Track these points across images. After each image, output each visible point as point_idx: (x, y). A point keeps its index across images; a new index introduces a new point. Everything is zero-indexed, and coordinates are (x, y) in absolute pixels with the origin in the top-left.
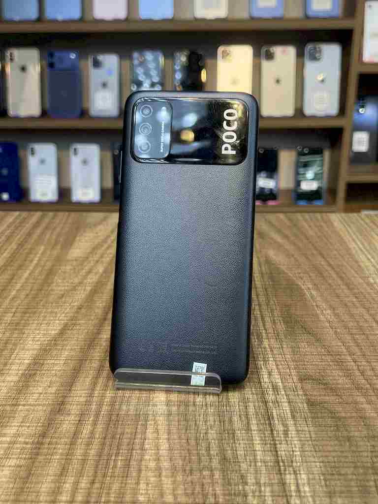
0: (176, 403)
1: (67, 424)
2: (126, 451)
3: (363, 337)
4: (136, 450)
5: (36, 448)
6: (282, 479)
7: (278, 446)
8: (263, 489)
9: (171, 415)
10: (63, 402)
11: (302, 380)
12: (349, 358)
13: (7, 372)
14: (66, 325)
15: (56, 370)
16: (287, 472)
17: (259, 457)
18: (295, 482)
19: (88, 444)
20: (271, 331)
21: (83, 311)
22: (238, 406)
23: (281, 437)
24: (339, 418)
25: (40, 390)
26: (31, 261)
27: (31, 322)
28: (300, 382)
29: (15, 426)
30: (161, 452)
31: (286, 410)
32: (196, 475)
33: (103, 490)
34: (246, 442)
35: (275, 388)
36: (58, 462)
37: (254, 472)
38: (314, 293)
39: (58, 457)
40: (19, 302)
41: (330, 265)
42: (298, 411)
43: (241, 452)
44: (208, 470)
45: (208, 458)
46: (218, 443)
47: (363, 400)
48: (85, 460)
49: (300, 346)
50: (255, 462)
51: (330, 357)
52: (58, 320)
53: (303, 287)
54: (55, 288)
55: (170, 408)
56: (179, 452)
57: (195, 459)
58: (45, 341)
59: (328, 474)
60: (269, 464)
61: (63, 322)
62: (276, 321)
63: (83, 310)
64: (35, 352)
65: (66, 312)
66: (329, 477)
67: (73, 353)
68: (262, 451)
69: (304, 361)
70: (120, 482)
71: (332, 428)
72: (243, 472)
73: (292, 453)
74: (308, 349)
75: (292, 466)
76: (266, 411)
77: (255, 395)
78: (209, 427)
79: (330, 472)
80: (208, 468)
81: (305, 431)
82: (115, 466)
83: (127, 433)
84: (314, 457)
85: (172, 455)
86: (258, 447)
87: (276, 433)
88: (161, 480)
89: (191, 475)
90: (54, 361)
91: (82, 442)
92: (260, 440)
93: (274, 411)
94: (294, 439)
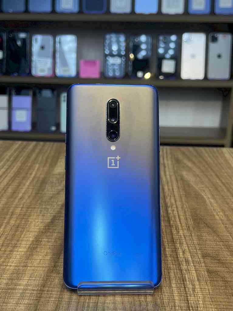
7: (189, 297)
10: (55, 265)
13: (19, 245)
14: (54, 217)
20: (184, 225)
25: (41, 257)
26: (31, 174)
27: (33, 214)
29: (26, 279)
35: (187, 261)
38: (212, 201)
40: (24, 201)
41: (222, 183)
42: (201, 276)
45: (146, 303)
50: (175, 306)
52: (50, 213)
53: (205, 197)
58: (42, 226)
62: (188, 219)
64: (36, 234)
69: (205, 245)
76: (182, 276)
90: (48, 239)
92: (178, 294)
93: (186, 276)
94: (199, 293)
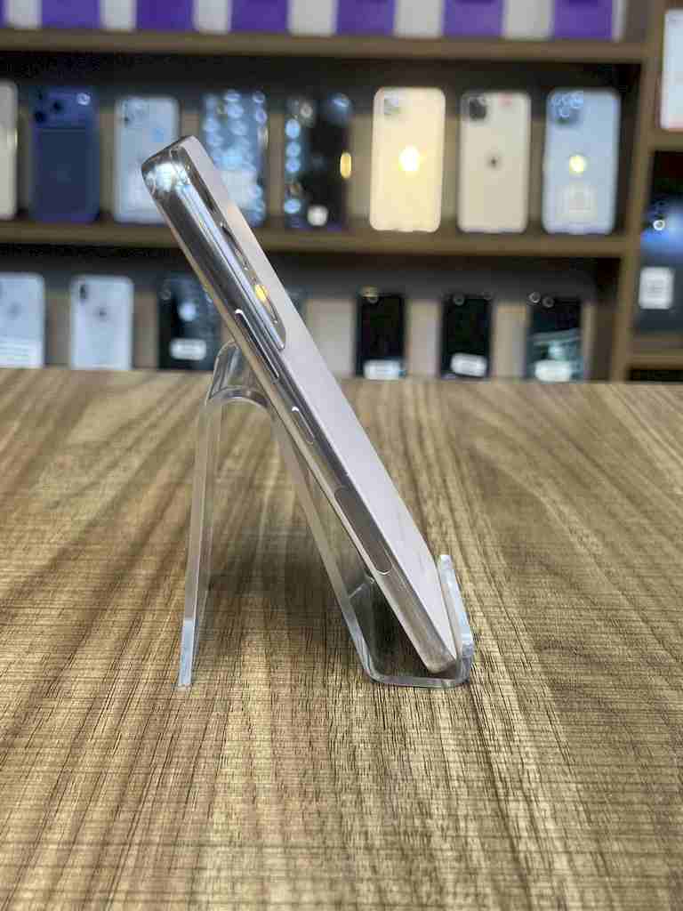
0: (288, 682)
1: (64, 714)
2: (185, 760)
3: (662, 580)
6: (501, 810)
7: (493, 755)
8: (462, 824)
9: (277, 701)
10: (56, 677)
11: (541, 650)
12: (634, 615)
14: (63, 552)
15: (42, 625)
16: (511, 798)
17: (454, 773)
18: (528, 815)
19: (108, 748)
21: (99, 529)
23: (498, 740)
24: (616, 712)
25: (10, 657)
28: (537, 652)
30: (255, 761)
31: (508, 696)
32: (326, 801)
33: (137, 823)
34: (429, 747)
35: (487, 661)
36: (44, 776)
37: (445, 797)
38: (566, 510)
39: (44, 768)
41: (597, 466)
42: (533, 699)
43: (418, 765)
44: (353, 794)
45: (352, 772)
46: (372, 748)
47: (659, 681)
48: (101, 773)
49: (536, 594)
50: (447, 779)
51: (596, 612)
52: (48, 543)
53: (542, 499)
54: (41, 491)
55: (275, 690)
56: (293, 761)
57: (324, 774)
58: (20, 577)
59: (593, 803)
60: (475, 784)
62: (490, 553)
65: (63, 531)
66: (595, 808)
67: (76, 598)
68: (460, 762)
69: (544, 618)
70: (172, 810)
71: (601, 728)
72: (421, 796)
73: (520, 766)
74: (553, 599)
75: (521, 788)
76: (469, 698)
78: (354, 722)
79: (596, 799)
80: (351, 789)
81: (548, 731)
82: (162, 784)
83: (188, 730)
84: (565, 774)
85: (279, 767)
86: (452, 757)
87: (488, 733)
88: (255, 809)
89: (317, 801)
90: (38, 610)
91: (94, 744)
92: (457, 745)
93: (485, 700)
94: (524, 744)
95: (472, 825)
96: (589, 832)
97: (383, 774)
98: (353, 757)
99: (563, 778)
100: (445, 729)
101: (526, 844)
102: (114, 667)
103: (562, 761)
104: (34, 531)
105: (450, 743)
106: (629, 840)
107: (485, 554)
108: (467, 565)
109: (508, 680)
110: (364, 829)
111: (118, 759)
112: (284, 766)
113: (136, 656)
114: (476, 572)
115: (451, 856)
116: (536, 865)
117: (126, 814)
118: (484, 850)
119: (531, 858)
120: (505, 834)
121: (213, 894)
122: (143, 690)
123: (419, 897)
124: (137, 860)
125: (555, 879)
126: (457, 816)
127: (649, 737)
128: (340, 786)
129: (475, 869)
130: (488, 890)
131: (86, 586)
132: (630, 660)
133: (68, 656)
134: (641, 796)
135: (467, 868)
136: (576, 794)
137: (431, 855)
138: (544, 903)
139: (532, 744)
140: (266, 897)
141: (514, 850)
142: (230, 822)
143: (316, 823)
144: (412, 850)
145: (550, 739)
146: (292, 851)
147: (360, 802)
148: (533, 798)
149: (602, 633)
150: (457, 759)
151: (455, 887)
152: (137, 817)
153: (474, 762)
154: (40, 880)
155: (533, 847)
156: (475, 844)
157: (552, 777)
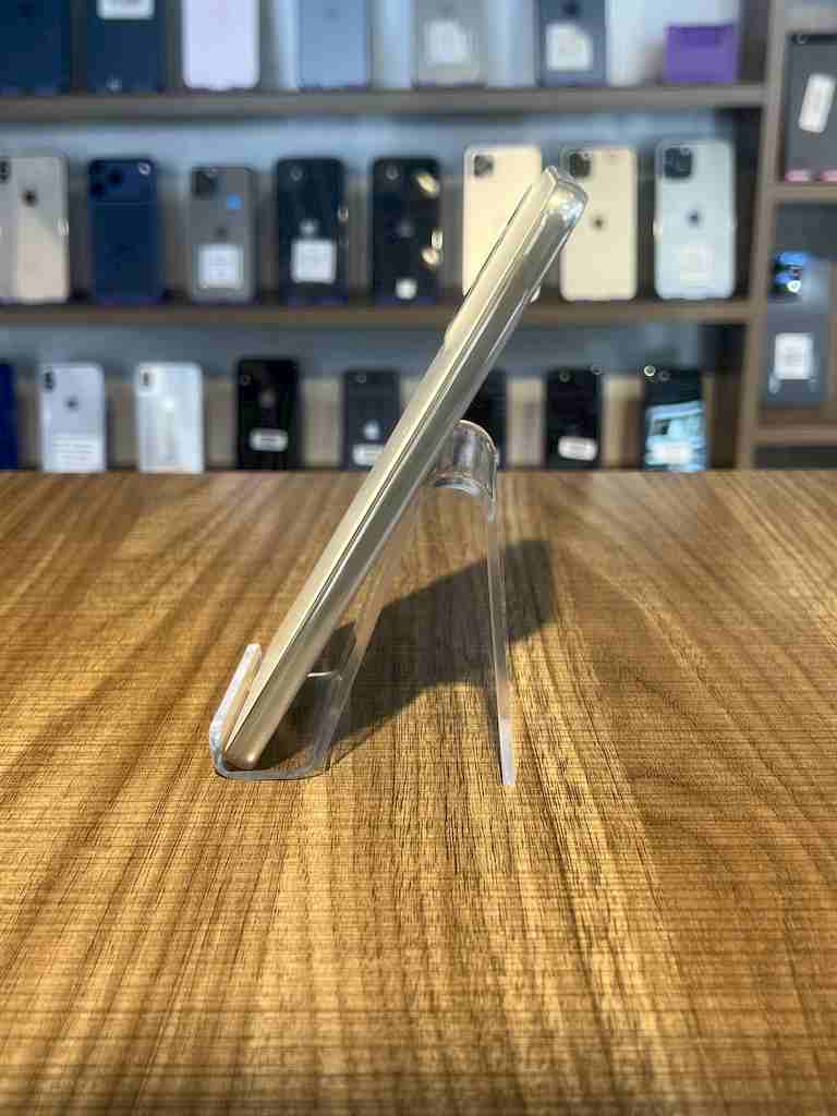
0: (351, 823)
1: (103, 866)
2: (234, 914)
3: (772, 697)
4: (257, 912)
5: (30, 911)
6: (583, 963)
8: (539, 981)
9: (337, 845)
11: (633, 779)
12: (739, 736)
15: (82, 765)
16: (594, 949)
17: (532, 923)
18: (613, 969)
19: (149, 902)
21: (148, 654)
22: (488, 826)
23: (582, 884)
24: (715, 848)
28: (629, 782)
30: (311, 914)
31: (596, 833)
32: (389, 958)
33: (179, 987)
34: (505, 893)
36: (79, 936)
37: (520, 950)
39: (79, 927)
43: (492, 913)
44: (420, 948)
46: (442, 896)
47: (768, 813)
48: (141, 931)
49: (631, 715)
51: (697, 734)
54: (87, 613)
55: (336, 833)
56: (353, 913)
57: (388, 927)
59: (687, 954)
60: (555, 934)
61: (101, 675)
63: (147, 652)
65: (108, 656)
66: (689, 958)
67: (121, 732)
68: (539, 910)
70: (218, 972)
71: (697, 868)
72: (495, 950)
73: (606, 914)
74: (651, 721)
75: (607, 938)
77: (528, 807)
78: (422, 867)
79: (691, 949)
80: (416, 944)
81: (638, 872)
82: (207, 944)
83: (239, 880)
84: (656, 920)
85: (337, 920)
86: (531, 903)
87: (571, 876)
88: (310, 968)
89: (379, 957)
91: (135, 898)
95: (550, 983)
96: (680, 987)
97: (453, 926)
98: (420, 908)
99: (653, 925)
100: (524, 872)
101: (610, 1001)
102: (160, 811)
103: (654, 907)
104: (76, 657)
105: (529, 888)
106: (725, 995)
107: (576, 670)
108: (555, 684)
109: (596, 815)
110: (430, 988)
111: (160, 915)
112: (344, 920)
113: (185, 797)
114: (564, 692)
115: (526, 1018)
116: (621, 1026)
117: (167, 977)
118: (562, 1011)
119: (615, 1018)
120: (586, 991)
121: (261, 1065)
122: (190, 836)
123: (488, 1066)
124: (178, 1029)
125: (640, 1041)
126: (533, 972)
127: (753, 877)
128: (404, 941)
129: (551, 1032)
130: (566, 1056)
131: (132, 719)
132: (734, 789)
133: (109, 799)
134: (741, 944)
135: (543, 1030)
136: (668, 943)
137: (504, 1017)
138: (628, 1069)
139: (622, 887)
140: (319, 1068)
141: (596, 1009)
142: (281, 983)
143: (376, 983)
144: (483, 1010)
145: (641, 881)
146: (349, 1015)
147: (426, 957)
148: (619, 950)
149: (703, 758)
150: (536, 906)
151: (528, 1052)
152: (180, 979)
153: (553, 910)
154: (70, 1054)
155: (617, 1006)
156: (552, 1004)
157: (642, 924)
